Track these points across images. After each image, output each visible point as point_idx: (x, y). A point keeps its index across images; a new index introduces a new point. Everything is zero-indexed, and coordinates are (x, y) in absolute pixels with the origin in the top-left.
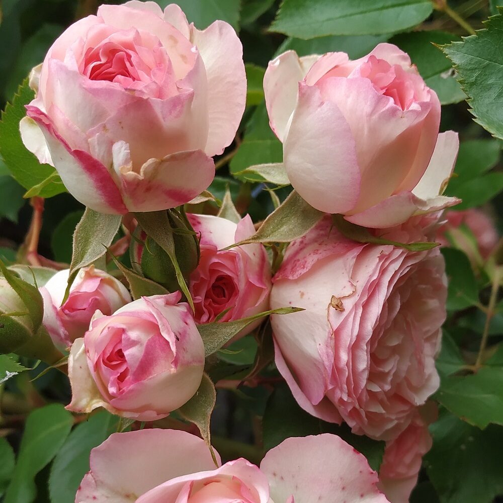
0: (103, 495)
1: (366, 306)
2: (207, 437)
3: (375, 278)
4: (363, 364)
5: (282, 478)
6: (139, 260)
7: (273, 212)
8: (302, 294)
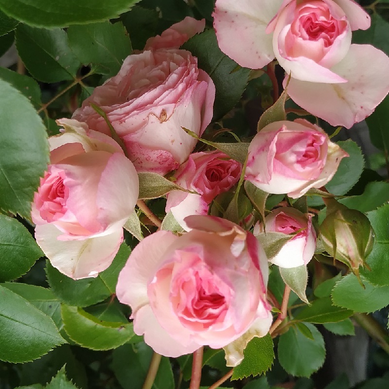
0: (356, 107)
1: (151, 102)
2: (284, 93)
3: (135, 112)
4: (174, 77)
5: (257, 53)
6: (251, 216)
7: (153, 198)
8: (172, 142)
